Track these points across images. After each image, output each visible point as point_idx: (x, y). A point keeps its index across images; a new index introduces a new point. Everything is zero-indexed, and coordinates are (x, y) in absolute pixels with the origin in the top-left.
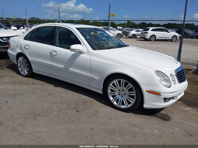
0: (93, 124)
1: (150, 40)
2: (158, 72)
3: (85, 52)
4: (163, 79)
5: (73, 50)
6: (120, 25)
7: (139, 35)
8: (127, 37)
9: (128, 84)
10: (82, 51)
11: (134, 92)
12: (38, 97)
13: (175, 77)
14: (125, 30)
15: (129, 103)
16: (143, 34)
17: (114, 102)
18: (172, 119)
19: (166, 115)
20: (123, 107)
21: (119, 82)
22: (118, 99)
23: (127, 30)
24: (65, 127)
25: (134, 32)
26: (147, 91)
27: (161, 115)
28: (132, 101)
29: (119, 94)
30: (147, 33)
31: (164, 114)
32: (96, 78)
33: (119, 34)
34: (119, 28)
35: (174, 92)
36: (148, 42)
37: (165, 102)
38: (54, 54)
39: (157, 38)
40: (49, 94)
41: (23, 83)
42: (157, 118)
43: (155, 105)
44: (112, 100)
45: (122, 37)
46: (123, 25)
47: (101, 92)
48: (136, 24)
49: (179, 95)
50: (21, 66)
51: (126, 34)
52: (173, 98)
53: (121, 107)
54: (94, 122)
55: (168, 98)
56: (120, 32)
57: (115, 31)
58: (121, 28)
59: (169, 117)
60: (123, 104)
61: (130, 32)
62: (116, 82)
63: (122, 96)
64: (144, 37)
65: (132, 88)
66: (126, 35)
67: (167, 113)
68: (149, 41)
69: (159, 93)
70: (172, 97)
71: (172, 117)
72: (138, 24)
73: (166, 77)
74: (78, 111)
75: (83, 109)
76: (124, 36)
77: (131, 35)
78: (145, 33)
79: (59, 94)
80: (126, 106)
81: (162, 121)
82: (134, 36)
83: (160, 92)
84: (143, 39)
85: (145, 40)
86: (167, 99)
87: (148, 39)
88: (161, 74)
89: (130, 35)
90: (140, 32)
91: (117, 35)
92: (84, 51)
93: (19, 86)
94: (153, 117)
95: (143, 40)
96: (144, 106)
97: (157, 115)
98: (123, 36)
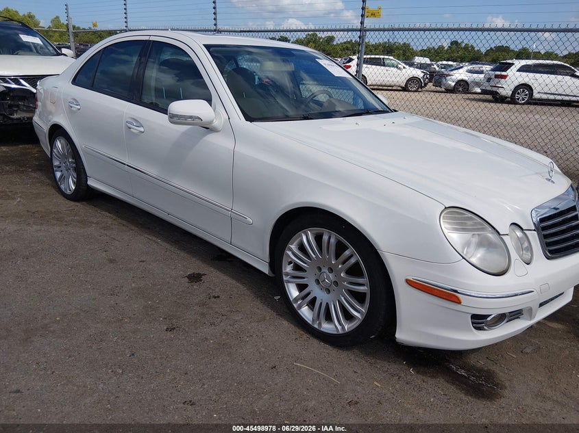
0: (204, 385)
1: (511, 100)
2: (461, 216)
3: (220, 127)
4: (475, 240)
5: (176, 119)
6: (423, 53)
7: (478, 84)
8: (438, 89)
9: (347, 248)
10: (211, 122)
11: (365, 280)
12: (72, 268)
13: (534, 238)
14: (437, 69)
15: (349, 317)
16: (489, 80)
17: (300, 307)
18: (506, 393)
19: (488, 371)
20: (326, 327)
21: (318, 238)
22: (315, 299)
23: (445, 67)
24: (102, 385)
25: (462, 74)
26: (408, 282)
27: (468, 371)
28: (359, 313)
29: (318, 282)
30: (505, 77)
31: (480, 370)
32: (249, 219)
33: (413, 80)
34: (418, 60)
35: (516, 295)
36: (505, 106)
37: (476, 328)
38: (135, 130)
39: (536, 95)
40: (111, 261)
41: (53, 218)
42: (445, 384)
43: (438, 337)
44: (296, 299)
45: (422, 87)
46: (435, 54)
47: (265, 268)
48: (478, 50)
49: (541, 305)
50: (60, 165)
51: (436, 78)
52: (516, 315)
53: (322, 329)
54: (210, 374)
55: (490, 315)
56: (418, 73)
57: (400, 69)
58: (427, 60)
59: (497, 385)
60: (329, 318)
61: (452, 73)
62: (307, 237)
63: (328, 291)
64: (494, 89)
65: (357, 263)
66: (438, 84)
67: (494, 368)
68: (509, 103)
69: (455, 296)
70: (510, 313)
71: (507, 384)
72: (483, 51)
73: (490, 235)
74: (174, 328)
75: (196, 321)
76: (430, 86)
77: (453, 84)
78: (497, 76)
79: (143, 261)
80: (339, 327)
81: (462, 396)
82: (463, 86)
83: (458, 293)
84: (489, 97)
85: (498, 99)
86: (489, 319)
87: (506, 98)
88: (470, 223)
89: (450, 82)
90: (482, 76)
91: (405, 81)
92: (216, 123)
93: (39, 227)
94: (432, 377)
95: (489, 101)
96: (397, 335)
97: (451, 370)
98: (426, 85)
